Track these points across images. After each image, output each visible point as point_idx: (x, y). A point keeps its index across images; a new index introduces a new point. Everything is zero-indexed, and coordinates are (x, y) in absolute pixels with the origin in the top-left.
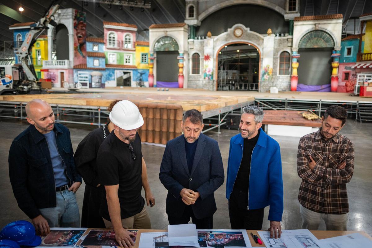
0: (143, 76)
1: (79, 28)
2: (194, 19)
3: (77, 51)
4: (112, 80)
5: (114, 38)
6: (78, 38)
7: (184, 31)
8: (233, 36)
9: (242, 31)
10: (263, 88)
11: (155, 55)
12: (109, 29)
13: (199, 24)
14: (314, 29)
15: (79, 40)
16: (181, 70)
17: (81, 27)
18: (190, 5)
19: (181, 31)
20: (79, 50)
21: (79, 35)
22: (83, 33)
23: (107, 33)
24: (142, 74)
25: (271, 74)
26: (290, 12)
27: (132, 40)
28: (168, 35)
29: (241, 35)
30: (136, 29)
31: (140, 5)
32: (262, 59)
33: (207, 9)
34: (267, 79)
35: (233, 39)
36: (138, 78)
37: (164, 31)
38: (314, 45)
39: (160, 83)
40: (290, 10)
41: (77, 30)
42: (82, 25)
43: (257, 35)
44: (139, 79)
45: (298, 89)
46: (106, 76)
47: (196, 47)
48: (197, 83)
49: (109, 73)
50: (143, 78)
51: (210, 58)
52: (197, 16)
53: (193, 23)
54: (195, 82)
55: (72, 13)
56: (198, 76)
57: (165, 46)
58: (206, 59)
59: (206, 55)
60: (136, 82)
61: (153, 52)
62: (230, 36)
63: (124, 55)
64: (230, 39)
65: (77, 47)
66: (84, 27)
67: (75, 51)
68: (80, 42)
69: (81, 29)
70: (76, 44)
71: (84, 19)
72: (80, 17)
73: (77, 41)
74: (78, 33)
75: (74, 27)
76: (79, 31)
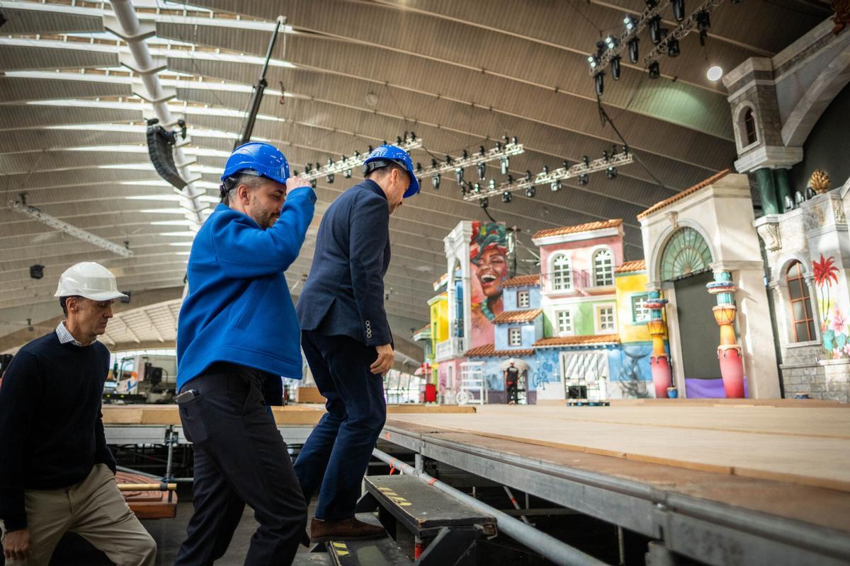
0: (641, 362)
1: (485, 261)
2: (758, 147)
3: (480, 314)
4: (553, 380)
5: (566, 267)
6: (482, 283)
7: (716, 196)
12: (551, 248)
15: (484, 288)
16: (726, 332)
17: (490, 256)
18: (742, 106)
19: (708, 198)
20: (487, 312)
21: (486, 276)
22: (498, 269)
23: (548, 261)
24: (636, 359)
27: (613, 263)
28: (682, 225)
33: (801, 94)
36: (626, 372)
39: (692, 384)
41: (479, 266)
42: (495, 252)
44: (630, 373)
46: (539, 370)
47: (788, 239)
48: (813, 377)
49: (545, 361)
50: (643, 372)
51: (834, 268)
52: (766, 136)
53: (757, 161)
54: (807, 372)
55: (465, 231)
56: (814, 348)
57: (682, 258)
58: (822, 276)
59: (818, 262)
60: (621, 385)
61: (656, 285)
63: (592, 309)
65: (480, 304)
66: (501, 255)
67: (473, 314)
68: (488, 291)
69: (493, 262)
70: (476, 297)
71: (501, 237)
72: (487, 235)
73: (480, 288)
74: (483, 272)
75: (471, 261)
76: (486, 267)
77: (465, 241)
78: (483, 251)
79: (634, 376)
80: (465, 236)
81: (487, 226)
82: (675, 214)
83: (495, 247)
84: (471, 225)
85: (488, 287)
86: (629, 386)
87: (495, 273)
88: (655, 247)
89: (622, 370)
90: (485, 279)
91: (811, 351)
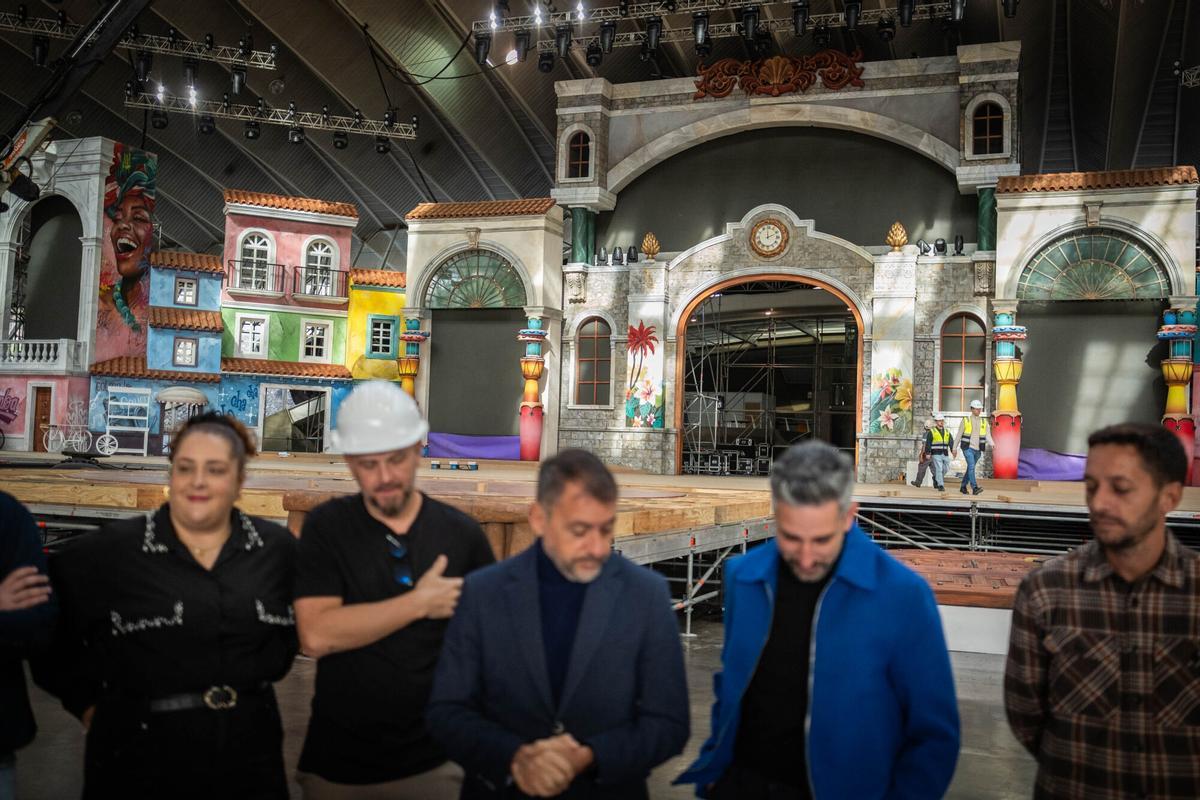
1: (125, 216)
2: (588, 184)
3: (111, 304)
5: (262, 254)
6: (117, 252)
7: (546, 229)
8: (745, 250)
9: (785, 231)
10: (874, 462)
11: (427, 327)
12: (245, 220)
13: (610, 204)
14: (1082, 226)
15: (120, 260)
16: (531, 387)
17: (133, 208)
18: (576, 128)
19: (536, 228)
20: (120, 301)
21: (124, 241)
22: (141, 232)
23: (237, 237)
25: (905, 407)
26: (977, 157)
27: (334, 265)
28: (482, 247)
29: (781, 248)
30: (352, 222)
31: (374, 128)
32: (870, 342)
33: (640, 144)
34: (891, 425)
35: (747, 265)
37: (467, 230)
38: (1085, 291)
39: (443, 440)
40: (979, 148)
41: (115, 221)
42: (139, 203)
43: (845, 250)
45: (1023, 469)
46: (223, 406)
47: (596, 295)
48: (597, 442)
49: (236, 394)
51: (654, 338)
52: (600, 174)
53: (584, 199)
54: (591, 436)
55: (103, 155)
56: (604, 413)
57: (469, 288)
58: (638, 343)
59: (636, 327)
61: (420, 313)
62: (736, 250)
63: (299, 325)
64: (736, 262)
65: (112, 287)
66: (147, 210)
67: (101, 303)
68: (125, 267)
69: (135, 219)
70: (107, 274)
71: (149, 180)
72: (132, 170)
73: (114, 263)
74: (119, 233)
75: (105, 210)
76: (124, 225)
77: (101, 174)
78: (124, 197)
80: (102, 164)
81: (132, 154)
82: (478, 231)
83: (140, 195)
84: (113, 146)
85: (125, 260)
87: (137, 238)
88: (431, 263)
90: (121, 245)
91: (599, 415)
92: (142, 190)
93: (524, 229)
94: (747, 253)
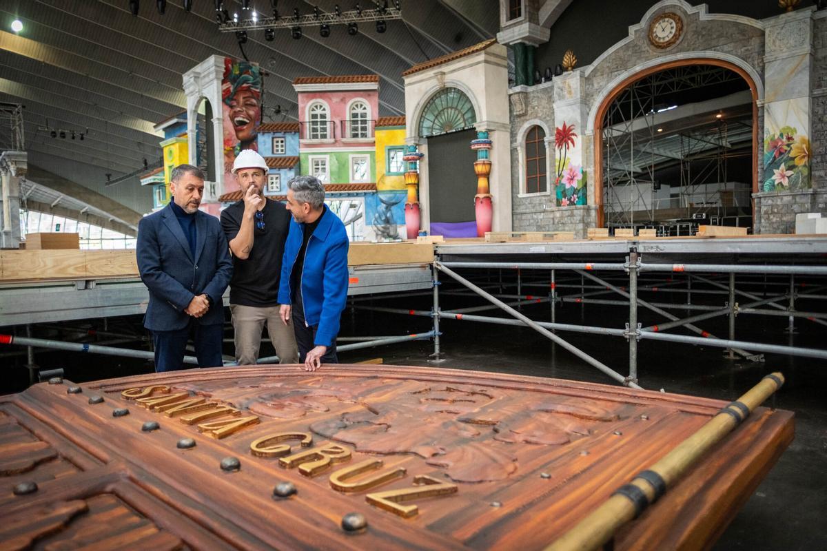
0: (393, 208)
1: (238, 103)
2: (521, 23)
3: (233, 158)
5: (323, 116)
6: (235, 126)
7: (486, 61)
8: (646, 47)
9: (679, 20)
10: (768, 219)
11: (424, 149)
12: (311, 95)
13: (545, 36)
15: (237, 131)
16: (482, 183)
17: (244, 98)
19: (479, 63)
21: (239, 119)
22: (252, 113)
23: (307, 107)
24: (389, 205)
27: (369, 117)
28: (448, 85)
29: (676, 37)
32: (763, 107)
34: (786, 182)
35: (647, 59)
36: (380, 217)
37: (436, 74)
39: (438, 226)
41: (231, 107)
42: (248, 94)
43: (737, 24)
44: (383, 218)
47: (534, 108)
50: (395, 217)
51: (573, 134)
53: (519, 35)
54: (535, 216)
55: (216, 66)
56: (543, 198)
57: (443, 117)
58: (562, 140)
59: (561, 128)
60: (375, 228)
61: (415, 140)
62: (637, 48)
63: (348, 160)
64: (638, 59)
65: (234, 148)
66: (254, 98)
67: (226, 158)
68: (241, 135)
69: (246, 105)
70: (228, 140)
71: (254, 79)
72: (240, 74)
73: (234, 133)
74: (235, 114)
75: (224, 101)
76: (239, 109)
77: (217, 78)
78: (237, 92)
79: (387, 221)
80: (217, 72)
81: (240, 64)
82: (443, 74)
83: (248, 89)
84: (223, 60)
85: (242, 130)
86: (382, 229)
87: (249, 116)
88: (418, 104)
89: (377, 215)
90: (238, 121)
91: (540, 200)
92: (249, 87)
93: (471, 65)
94: (647, 48)
